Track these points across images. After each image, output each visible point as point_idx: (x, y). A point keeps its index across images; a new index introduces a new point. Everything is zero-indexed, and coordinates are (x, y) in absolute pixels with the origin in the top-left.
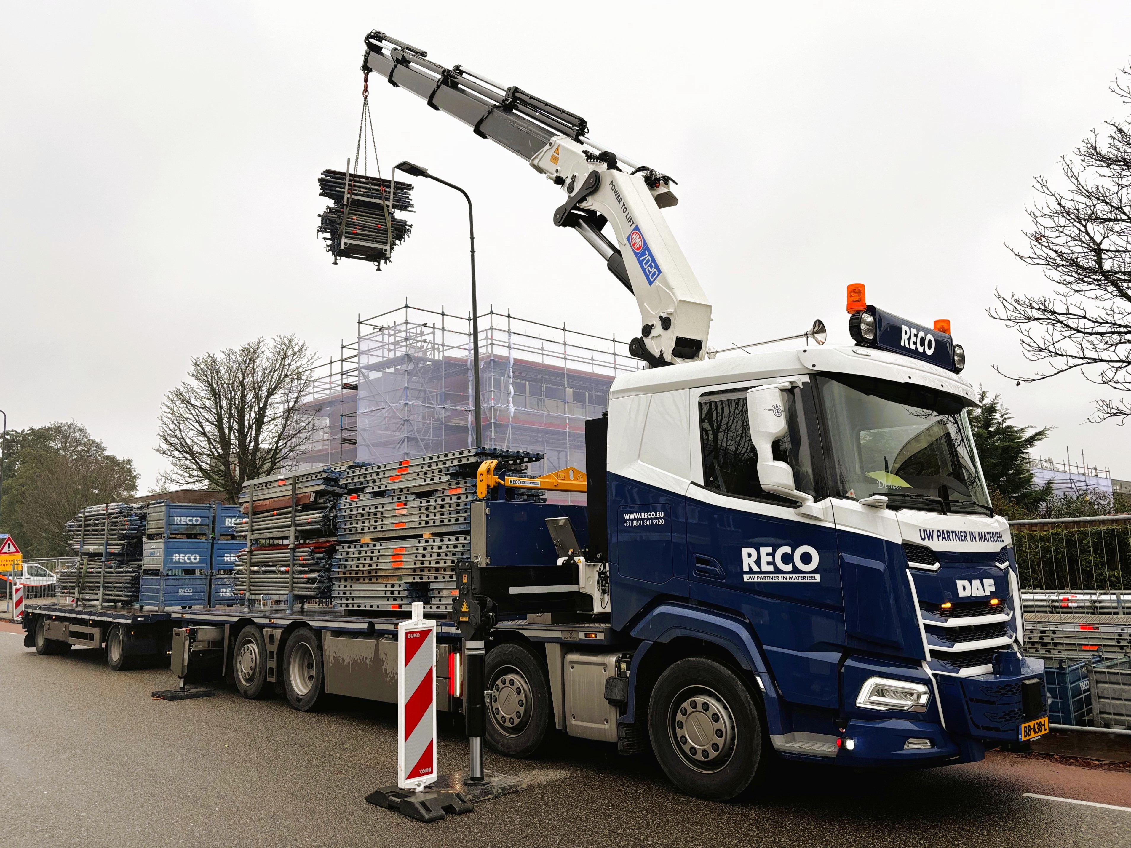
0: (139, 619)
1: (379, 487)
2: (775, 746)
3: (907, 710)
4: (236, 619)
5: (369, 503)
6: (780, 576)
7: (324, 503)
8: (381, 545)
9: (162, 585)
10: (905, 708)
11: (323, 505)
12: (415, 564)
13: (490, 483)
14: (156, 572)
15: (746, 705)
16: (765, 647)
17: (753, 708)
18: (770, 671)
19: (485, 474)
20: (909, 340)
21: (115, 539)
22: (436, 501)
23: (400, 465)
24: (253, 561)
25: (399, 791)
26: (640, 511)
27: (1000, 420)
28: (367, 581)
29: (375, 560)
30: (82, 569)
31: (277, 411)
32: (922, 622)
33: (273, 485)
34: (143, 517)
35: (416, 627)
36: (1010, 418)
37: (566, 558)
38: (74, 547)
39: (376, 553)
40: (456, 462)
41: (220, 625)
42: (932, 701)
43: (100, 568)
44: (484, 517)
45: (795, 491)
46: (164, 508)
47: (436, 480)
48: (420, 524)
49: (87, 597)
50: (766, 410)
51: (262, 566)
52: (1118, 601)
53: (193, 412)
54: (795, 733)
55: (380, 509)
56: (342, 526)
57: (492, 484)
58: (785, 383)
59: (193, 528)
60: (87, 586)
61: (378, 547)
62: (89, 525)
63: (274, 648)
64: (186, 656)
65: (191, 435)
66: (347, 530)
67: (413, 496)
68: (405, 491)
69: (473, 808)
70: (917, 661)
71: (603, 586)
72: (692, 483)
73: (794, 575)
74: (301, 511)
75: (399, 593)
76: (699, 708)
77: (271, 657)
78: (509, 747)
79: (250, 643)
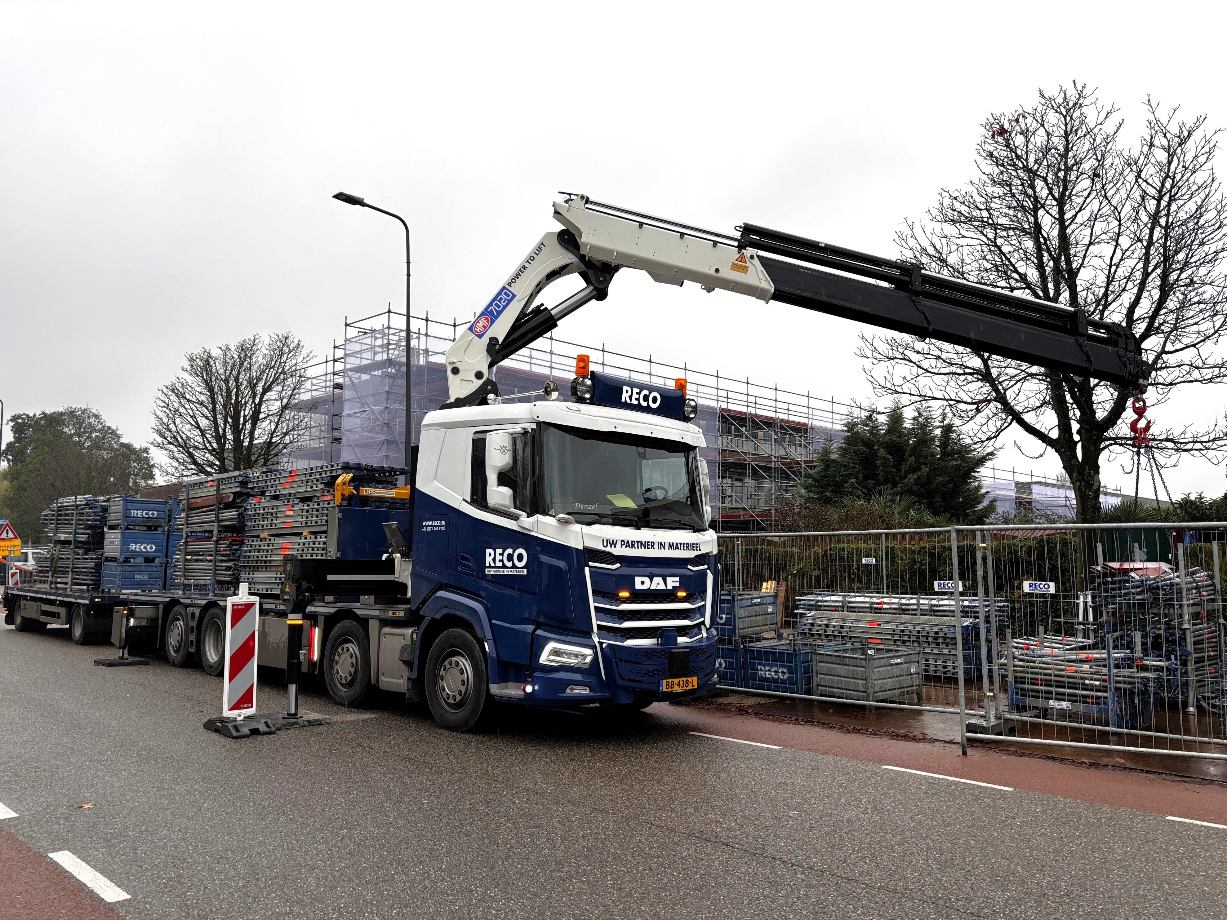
0: (97, 600)
1: (275, 492)
2: (491, 692)
3: (575, 666)
4: (167, 600)
5: (268, 504)
6: (505, 570)
7: (241, 502)
8: (274, 540)
9: (119, 570)
10: (573, 665)
11: (239, 504)
13: (345, 493)
14: (113, 559)
15: (479, 661)
16: (493, 621)
17: (483, 663)
18: (494, 639)
19: (341, 485)
20: (630, 397)
21: (82, 529)
22: (313, 505)
23: (290, 474)
24: (187, 551)
25: (223, 719)
26: (432, 520)
28: (264, 569)
29: (270, 553)
30: (55, 554)
32: (592, 604)
33: (205, 485)
34: (105, 510)
35: (241, 601)
37: (388, 555)
38: (49, 535)
39: (271, 547)
40: (328, 474)
41: (155, 604)
42: (595, 660)
43: (70, 555)
44: (337, 520)
45: (513, 508)
46: (121, 502)
48: (302, 524)
49: (59, 580)
50: (495, 449)
51: (194, 555)
52: (918, 604)
53: (187, 406)
55: (275, 510)
56: (249, 523)
57: (347, 493)
58: (518, 428)
59: (150, 521)
60: (59, 571)
61: (272, 542)
62: (61, 515)
63: (194, 624)
64: (124, 630)
66: (252, 526)
67: (298, 501)
68: (293, 496)
69: (275, 732)
70: (588, 633)
71: (414, 576)
72: (464, 500)
73: (513, 570)
74: (224, 509)
76: (453, 665)
77: (192, 631)
78: (343, 699)
79: (178, 620)
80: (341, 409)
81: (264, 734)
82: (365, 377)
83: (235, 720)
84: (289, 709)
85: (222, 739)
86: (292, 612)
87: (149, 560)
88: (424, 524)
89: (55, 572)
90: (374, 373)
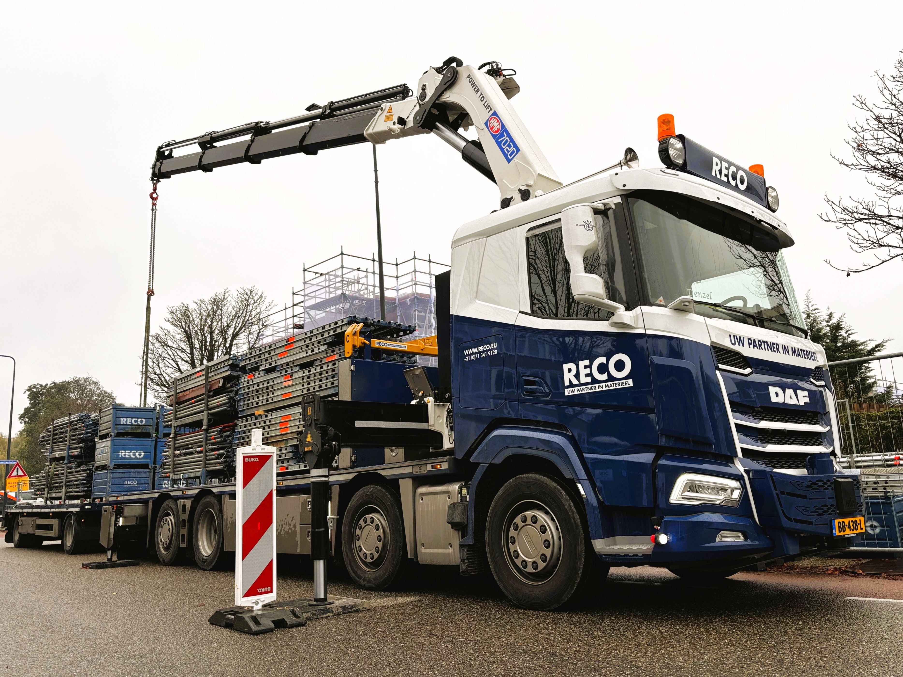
0: (87, 507)
1: (271, 364)
2: (596, 550)
3: (719, 504)
4: (157, 495)
5: (262, 379)
6: (597, 385)
7: (231, 386)
8: (271, 415)
9: (109, 477)
10: (717, 502)
11: (231, 389)
12: (299, 428)
13: (356, 344)
14: (104, 467)
15: (570, 513)
16: (585, 455)
17: (576, 515)
18: (591, 479)
19: (351, 335)
20: (720, 172)
21: (75, 443)
22: (315, 370)
23: (287, 342)
24: (176, 445)
25: (236, 609)
26: (476, 346)
30: (50, 472)
31: (240, 350)
32: (732, 421)
33: (193, 377)
34: (96, 423)
35: (254, 452)
37: (418, 400)
38: (46, 454)
39: (268, 423)
40: (332, 333)
41: (144, 502)
42: (744, 496)
43: (64, 470)
44: (349, 373)
45: (606, 300)
46: (111, 411)
47: (316, 351)
48: (302, 392)
49: (54, 495)
50: (577, 225)
51: (184, 449)
53: (170, 352)
54: (617, 537)
55: (271, 383)
56: (242, 403)
57: (358, 344)
58: (598, 204)
59: (138, 428)
60: (54, 487)
61: (269, 417)
62: (56, 434)
63: (185, 516)
64: (112, 531)
66: (245, 406)
67: (298, 368)
68: (291, 365)
69: (306, 623)
70: (729, 459)
71: (450, 423)
72: (521, 312)
73: (609, 383)
74: (213, 396)
75: (285, 456)
76: (529, 521)
77: (184, 525)
78: (369, 581)
79: (169, 515)
82: (320, 314)
84: (316, 593)
88: (466, 352)
89: (50, 489)
90: (328, 310)
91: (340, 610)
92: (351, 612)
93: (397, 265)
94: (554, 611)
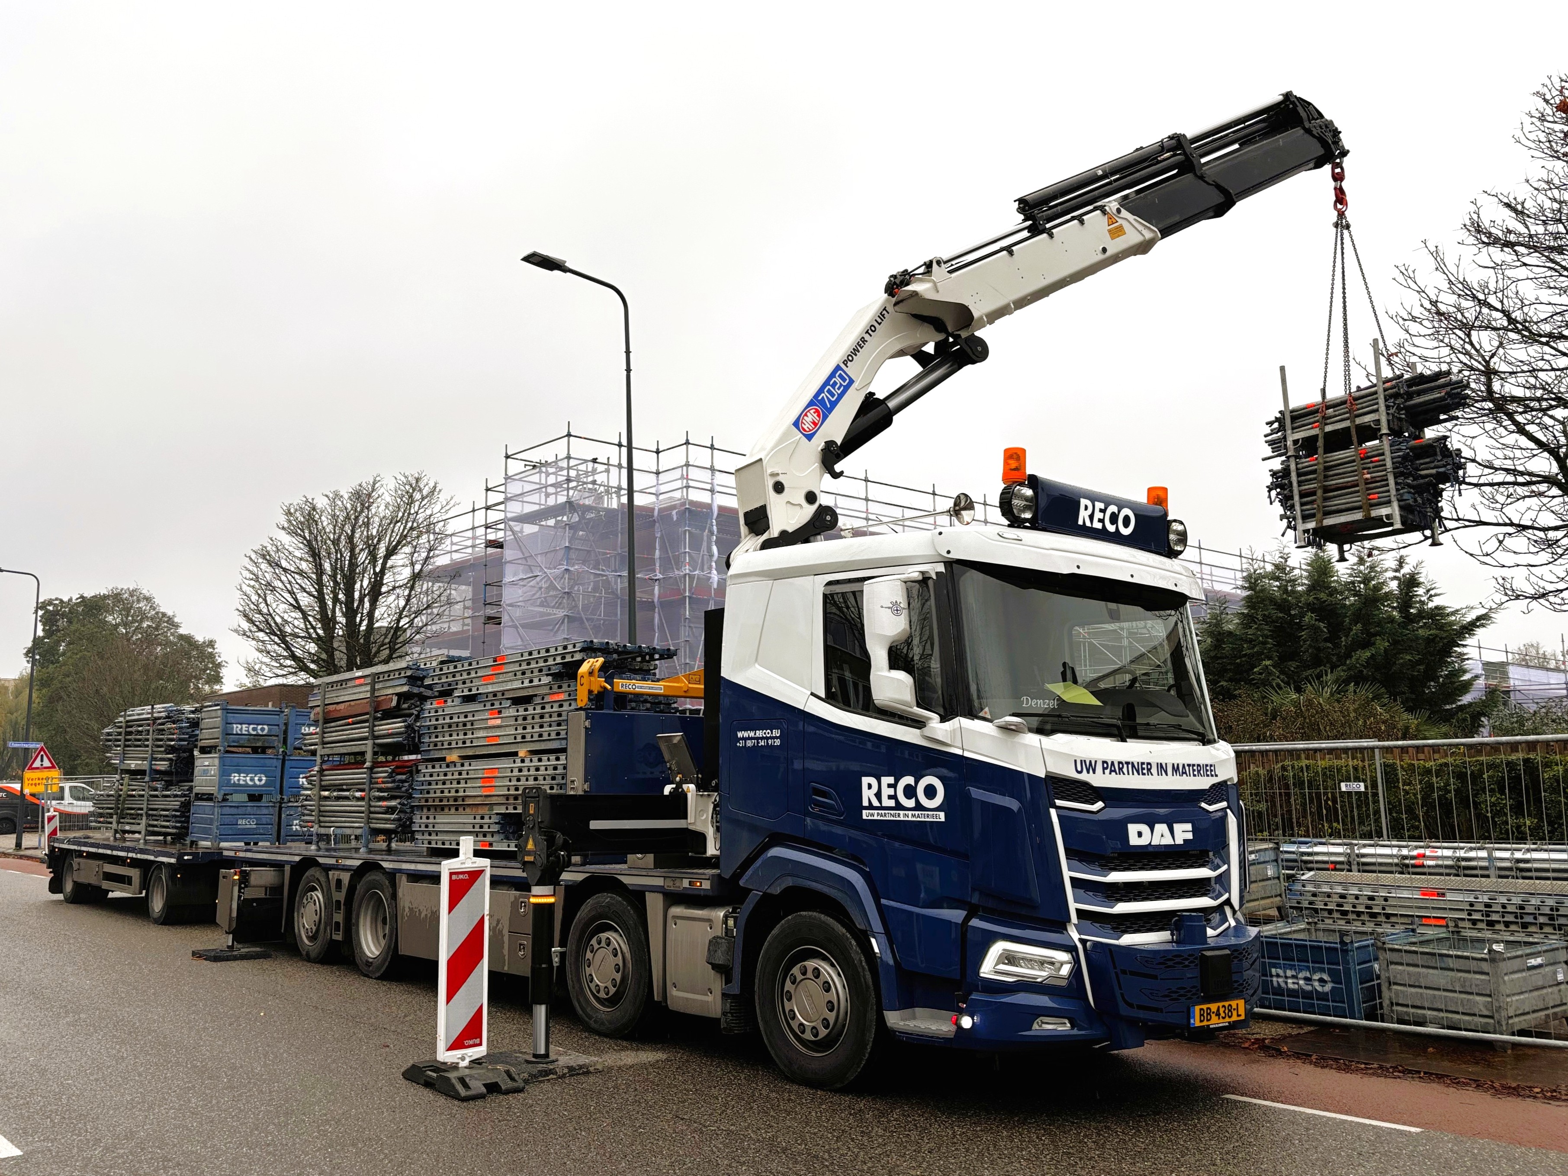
0: (186, 858)
1: (470, 690)
2: (888, 1024)
3: (1042, 983)
4: (297, 859)
5: (457, 710)
6: (902, 813)
7: (409, 708)
8: (470, 765)
9: (216, 813)
10: (1040, 980)
11: (407, 711)
12: (509, 790)
13: (593, 688)
14: (209, 797)
15: (860, 970)
16: (883, 901)
17: (868, 974)
18: (887, 931)
19: (586, 676)
20: (1091, 517)
21: (161, 752)
22: (534, 709)
23: (494, 661)
24: (323, 783)
25: (438, 1065)
26: (754, 729)
27: (1424, 598)
28: (453, 810)
29: (463, 785)
30: (121, 790)
31: (398, 577)
32: (1067, 875)
33: (350, 684)
34: (195, 724)
35: (463, 866)
36: (1439, 595)
37: (674, 786)
38: (113, 762)
39: (464, 776)
40: (559, 660)
41: (278, 866)
42: (1076, 971)
43: (143, 790)
44: (583, 732)
45: (915, 708)
46: (219, 712)
47: (536, 682)
48: (515, 738)
49: (127, 828)
50: (882, 607)
51: (334, 791)
53: (283, 578)
54: (915, 1009)
55: (470, 718)
56: (426, 740)
57: (596, 689)
58: (913, 573)
59: (258, 740)
60: (127, 814)
61: (466, 767)
62: (130, 733)
63: (341, 896)
64: (235, 906)
65: (281, 610)
66: (432, 745)
67: (509, 702)
68: (499, 696)
69: (524, 1088)
70: (1059, 923)
71: (717, 822)
72: (812, 694)
73: (917, 813)
74: (382, 719)
75: (489, 827)
76: (810, 974)
77: (338, 907)
78: (603, 1023)
79: (314, 889)
80: (502, 575)
81: (507, 1092)
82: (530, 529)
83: (455, 1067)
84: (535, 1047)
85: (442, 1100)
86: (539, 883)
87: (254, 797)
88: (740, 735)
89: (122, 816)
90: (543, 523)
91: (566, 1071)
92: (579, 1074)
93: (658, 452)
94: (836, 1091)
